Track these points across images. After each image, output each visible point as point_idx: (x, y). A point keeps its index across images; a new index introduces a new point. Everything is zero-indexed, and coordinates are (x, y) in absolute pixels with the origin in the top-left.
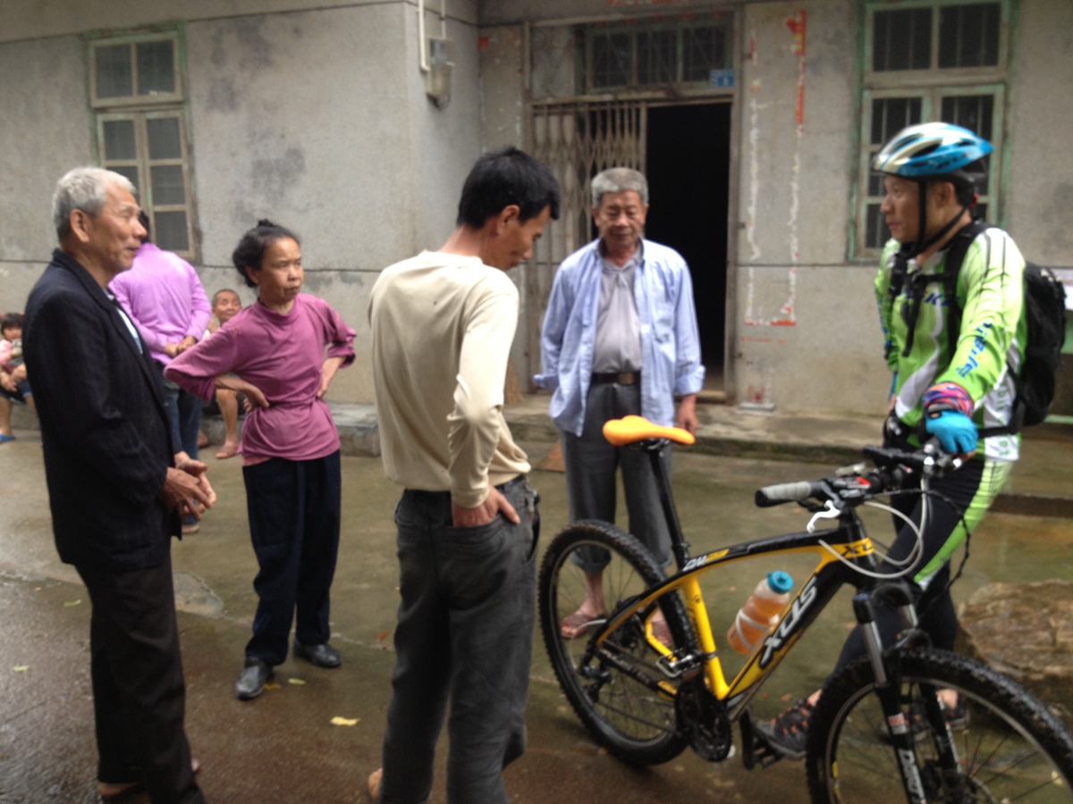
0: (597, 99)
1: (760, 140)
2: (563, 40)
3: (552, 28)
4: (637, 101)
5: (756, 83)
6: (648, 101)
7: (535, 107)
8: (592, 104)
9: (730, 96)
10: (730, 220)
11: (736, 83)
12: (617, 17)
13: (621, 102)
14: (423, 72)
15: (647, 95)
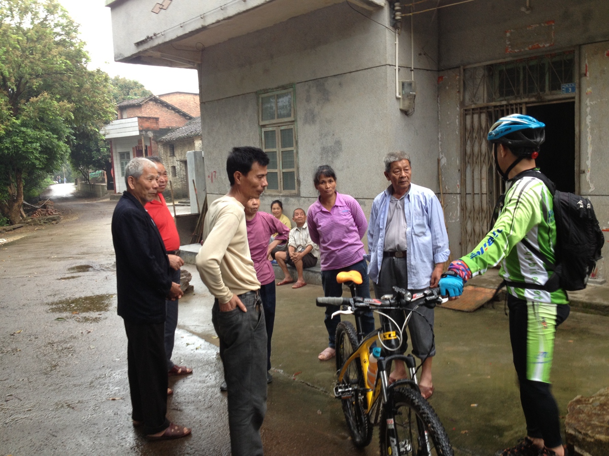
0: (498, 104)
1: (592, 122)
2: (481, 73)
3: (475, 68)
4: (520, 104)
5: (589, 90)
6: (526, 103)
7: (466, 110)
8: (495, 107)
9: (574, 98)
10: (576, 169)
11: (577, 91)
12: (509, 59)
13: (512, 105)
14: (398, 99)
15: (526, 100)
